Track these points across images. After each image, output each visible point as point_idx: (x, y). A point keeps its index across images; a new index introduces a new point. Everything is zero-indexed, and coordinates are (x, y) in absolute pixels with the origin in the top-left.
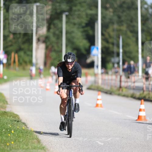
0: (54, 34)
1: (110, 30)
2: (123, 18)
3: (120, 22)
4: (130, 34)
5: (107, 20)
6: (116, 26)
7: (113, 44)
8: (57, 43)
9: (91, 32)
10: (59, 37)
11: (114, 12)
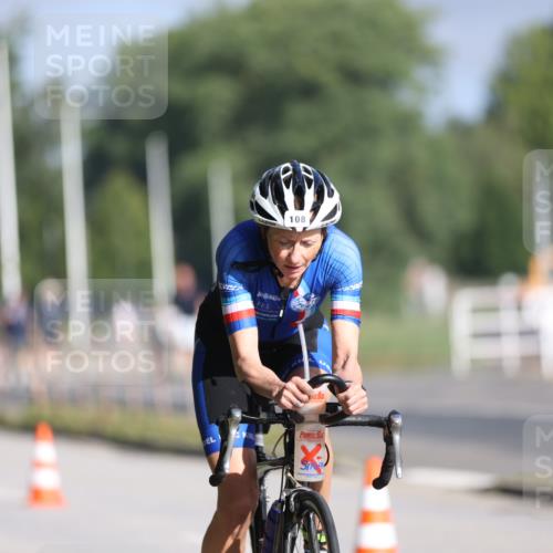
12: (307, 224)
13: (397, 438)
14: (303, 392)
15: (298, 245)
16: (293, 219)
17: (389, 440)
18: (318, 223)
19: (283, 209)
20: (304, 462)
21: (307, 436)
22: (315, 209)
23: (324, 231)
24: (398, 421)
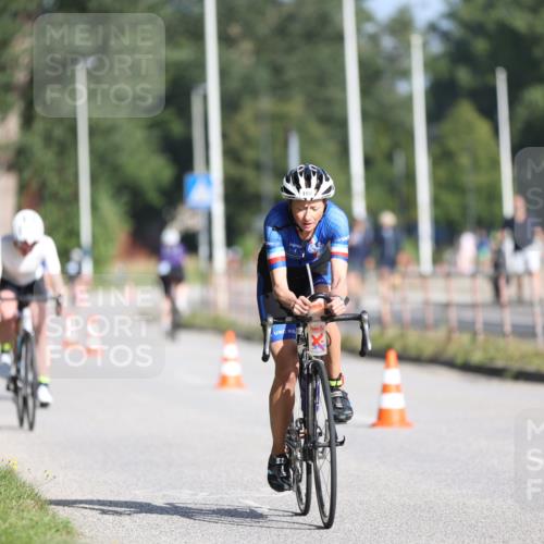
0: (48, 139)
1: (245, 116)
2: (291, 74)
3: (281, 88)
4: (317, 130)
5: (234, 85)
6: (266, 104)
7: (258, 166)
8: (61, 170)
9: (176, 128)
10: (67, 148)
11: (258, 52)
12: (313, 196)
13: (366, 326)
14: (305, 304)
15: (309, 210)
16: (305, 193)
17: (362, 328)
18: (320, 195)
19: (299, 188)
20: (314, 344)
21: (315, 329)
22: (318, 187)
23: (324, 201)
24: (366, 317)
